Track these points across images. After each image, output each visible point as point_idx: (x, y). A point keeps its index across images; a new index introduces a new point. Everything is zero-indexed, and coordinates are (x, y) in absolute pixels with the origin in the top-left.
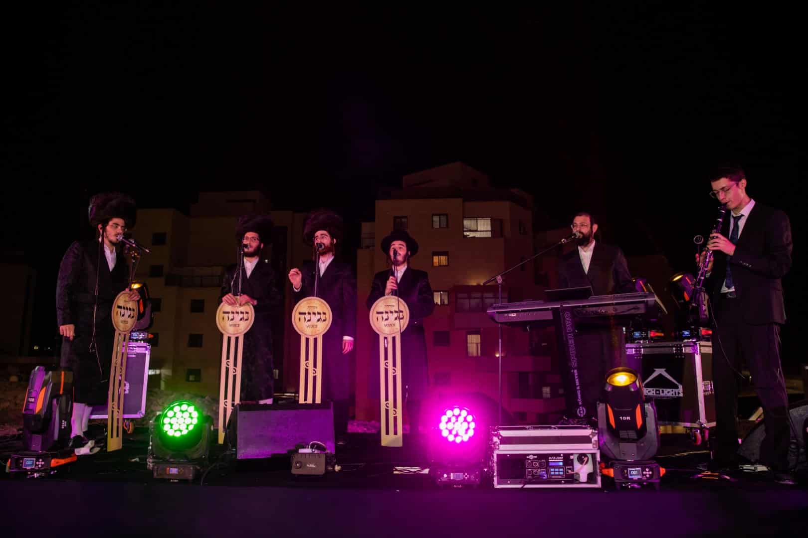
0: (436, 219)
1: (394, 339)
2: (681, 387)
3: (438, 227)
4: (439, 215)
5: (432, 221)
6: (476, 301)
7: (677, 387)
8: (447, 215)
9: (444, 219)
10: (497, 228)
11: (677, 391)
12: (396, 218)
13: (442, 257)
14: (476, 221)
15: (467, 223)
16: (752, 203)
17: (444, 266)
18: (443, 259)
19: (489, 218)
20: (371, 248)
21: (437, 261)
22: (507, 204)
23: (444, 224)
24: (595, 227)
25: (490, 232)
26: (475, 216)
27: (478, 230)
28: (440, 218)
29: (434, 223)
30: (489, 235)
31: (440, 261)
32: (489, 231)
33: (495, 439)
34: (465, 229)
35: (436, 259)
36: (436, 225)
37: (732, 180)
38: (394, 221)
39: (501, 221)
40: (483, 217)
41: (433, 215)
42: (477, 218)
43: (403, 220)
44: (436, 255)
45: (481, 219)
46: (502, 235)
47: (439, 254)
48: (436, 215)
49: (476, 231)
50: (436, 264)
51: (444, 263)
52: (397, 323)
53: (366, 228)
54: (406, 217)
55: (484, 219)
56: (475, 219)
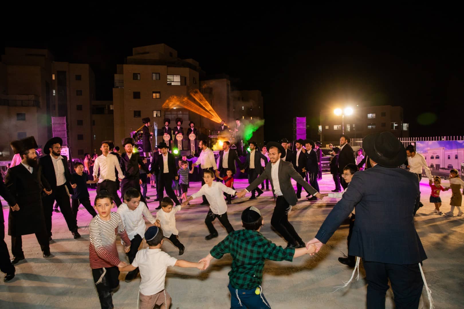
0: (154, 75)
3: (155, 79)
5: (152, 76)
6: (174, 115)
8: (159, 74)
9: (158, 75)
10: (183, 80)
13: (157, 94)
15: (169, 77)
17: (158, 98)
18: (158, 95)
19: (179, 76)
20: (120, 88)
22: (187, 69)
23: (158, 78)
25: (180, 83)
26: (173, 74)
28: (156, 75)
30: (179, 84)
31: (156, 96)
34: (168, 80)
35: (154, 95)
36: (154, 78)
38: (134, 75)
39: (185, 78)
41: (153, 73)
43: (137, 74)
44: (154, 93)
45: (176, 76)
46: (185, 84)
47: (156, 92)
48: (155, 73)
49: (173, 82)
50: (154, 97)
51: (158, 97)
52: (194, 138)
53: (117, 77)
54: (139, 74)
55: (177, 76)
56: (173, 76)
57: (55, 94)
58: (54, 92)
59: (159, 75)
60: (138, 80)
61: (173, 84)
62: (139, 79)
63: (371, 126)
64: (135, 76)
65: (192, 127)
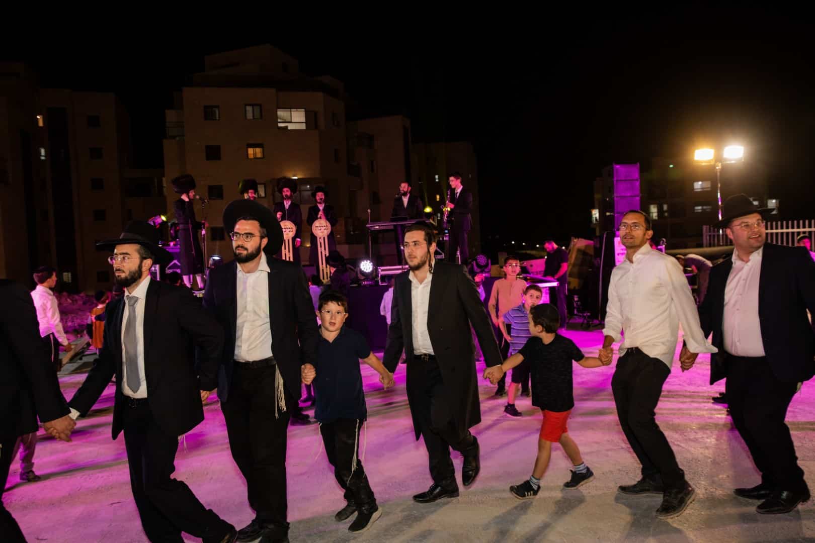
0: (249, 109)
1: (324, 238)
2: (443, 255)
3: (252, 118)
4: (253, 105)
5: (246, 111)
7: (441, 254)
8: (260, 105)
9: (257, 109)
10: (312, 118)
11: (441, 256)
12: (206, 107)
13: (256, 149)
14: (289, 113)
15: (281, 113)
16: (462, 187)
17: (259, 158)
18: (258, 150)
19: (303, 110)
20: (178, 138)
21: (252, 152)
22: (320, 95)
23: (257, 115)
24: (410, 188)
25: (305, 124)
26: (289, 107)
27: (293, 121)
28: (253, 108)
29: (247, 112)
30: (303, 127)
31: (255, 154)
32: (304, 122)
33: (379, 270)
34: (279, 120)
35: (251, 151)
36: (250, 116)
37: (455, 178)
38: (205, 111)
39: (316, 113)
40: (297, 107)
41: (246, 105)
42: (291, 109)
43: (214, 109)
44: (251, 147)
45: (295, 110)
46: (316, 127)
47: (254, 146)
48: (250, 105)
49: (291, 122)
50: (251, 156)
51: (259, 155)
52: (326, 231)
53: (171, 116)
54: (217, 107)
55: (298, 110)
56: (289, 110)
57: (45, 156)
58: (43, 152)
59: (259, 110)
60: (216, 120)
61: (291, 127)
62: (218, 118)
63: (700, 208)
64: (208, 113)
65: (320, 203)
